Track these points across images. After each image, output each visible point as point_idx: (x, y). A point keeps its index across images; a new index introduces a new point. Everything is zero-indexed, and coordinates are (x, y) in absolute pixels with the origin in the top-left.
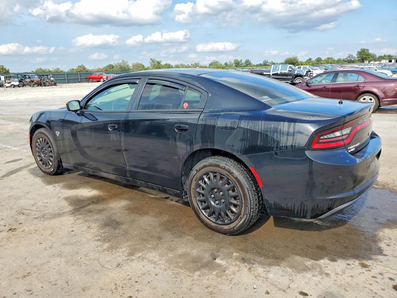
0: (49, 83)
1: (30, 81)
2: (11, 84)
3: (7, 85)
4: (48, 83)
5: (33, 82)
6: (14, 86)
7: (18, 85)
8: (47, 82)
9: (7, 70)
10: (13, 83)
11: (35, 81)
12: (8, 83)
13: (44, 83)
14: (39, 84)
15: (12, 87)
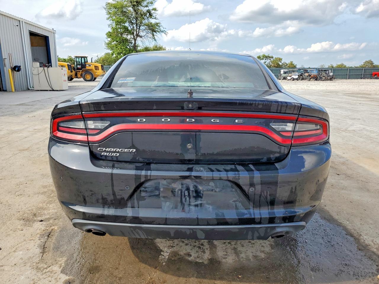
0: (326, 78)
1: (308, 75)
2: (292, 77)
3: (289, 78)
4: (324, 78)
5: (310, 76)
6: (294, 79)
7: (297, 78)
8: (324, 76)
9: (295, 65)
10: (293, 77)
11: (312, 76)
12: (290, 77)
13: (321, 78)
14: (316, 78)
15: (292, 80)
